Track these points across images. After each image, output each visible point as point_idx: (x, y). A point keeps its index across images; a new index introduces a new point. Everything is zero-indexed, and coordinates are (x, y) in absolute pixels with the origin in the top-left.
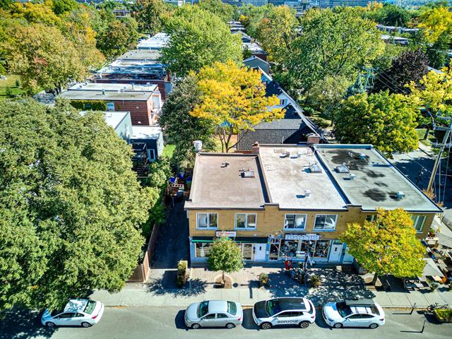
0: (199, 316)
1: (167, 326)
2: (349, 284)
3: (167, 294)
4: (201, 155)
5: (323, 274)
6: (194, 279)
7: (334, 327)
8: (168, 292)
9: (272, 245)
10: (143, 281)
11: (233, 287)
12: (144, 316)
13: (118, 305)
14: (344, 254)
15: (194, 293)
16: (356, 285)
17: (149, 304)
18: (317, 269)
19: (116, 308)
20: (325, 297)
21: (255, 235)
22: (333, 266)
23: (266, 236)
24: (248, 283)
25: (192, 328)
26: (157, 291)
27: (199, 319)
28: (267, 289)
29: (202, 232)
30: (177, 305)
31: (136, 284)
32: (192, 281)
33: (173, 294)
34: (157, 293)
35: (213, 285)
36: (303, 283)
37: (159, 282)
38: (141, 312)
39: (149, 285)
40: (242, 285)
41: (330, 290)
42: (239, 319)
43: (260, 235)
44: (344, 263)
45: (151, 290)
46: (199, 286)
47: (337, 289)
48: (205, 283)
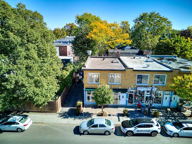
0: (88, 126)
1: (68, 133)
2: (177, 116)
3: (70, 118)
4: (91, 57)
5: (160, 112)
6: (85, 112)
7: (173, 136)
8: (70, 117)
9: (129, 94)
10: (56, 112)
11: (108, 116)
12: (55, 128)
13: (41, 122)
14: (171, 101)
15: (85, 118)
16: (181, 117)
17: (59, 123)
18: (156, 110)
19: (39, 124)
20: (164, 122)
21: (120, 88)
22: (166, 108)
23: (126, 88)
24: (117, 115)
25: (83, 134)
26: (64, 117)
27: (88, 128)
28: (128, 117)
29: (90, 85)
30: (75, 124)
31: (52, 114)
32: (84, 113)
33: (73, 118)
34: (64, 118)
35: (96, 115)
36: (149, 115)
37: (66, 113)
38: (54, 126)
39: (60, 114)
40: (113, 115)
41: (166, 119)
42: (113, 129)
43: (123, 88)
44: (171, 107)
45: (61, 117)
46: (88, 115)
47: (171, 118)
48: (92, 114)
